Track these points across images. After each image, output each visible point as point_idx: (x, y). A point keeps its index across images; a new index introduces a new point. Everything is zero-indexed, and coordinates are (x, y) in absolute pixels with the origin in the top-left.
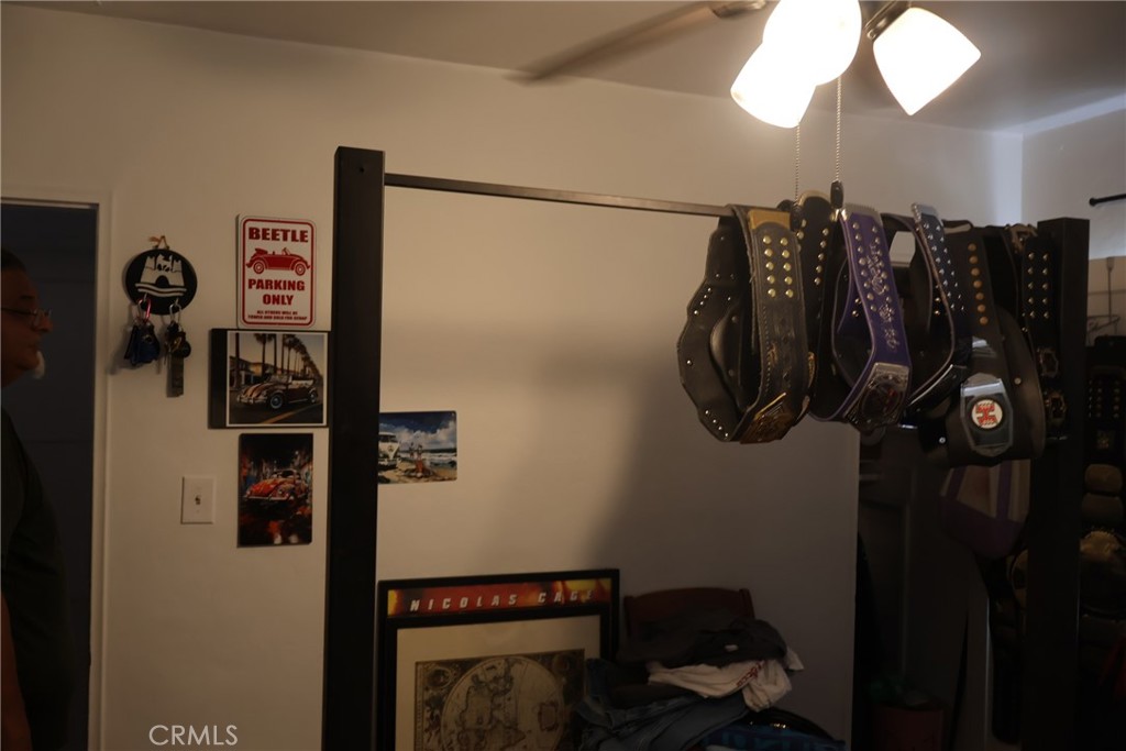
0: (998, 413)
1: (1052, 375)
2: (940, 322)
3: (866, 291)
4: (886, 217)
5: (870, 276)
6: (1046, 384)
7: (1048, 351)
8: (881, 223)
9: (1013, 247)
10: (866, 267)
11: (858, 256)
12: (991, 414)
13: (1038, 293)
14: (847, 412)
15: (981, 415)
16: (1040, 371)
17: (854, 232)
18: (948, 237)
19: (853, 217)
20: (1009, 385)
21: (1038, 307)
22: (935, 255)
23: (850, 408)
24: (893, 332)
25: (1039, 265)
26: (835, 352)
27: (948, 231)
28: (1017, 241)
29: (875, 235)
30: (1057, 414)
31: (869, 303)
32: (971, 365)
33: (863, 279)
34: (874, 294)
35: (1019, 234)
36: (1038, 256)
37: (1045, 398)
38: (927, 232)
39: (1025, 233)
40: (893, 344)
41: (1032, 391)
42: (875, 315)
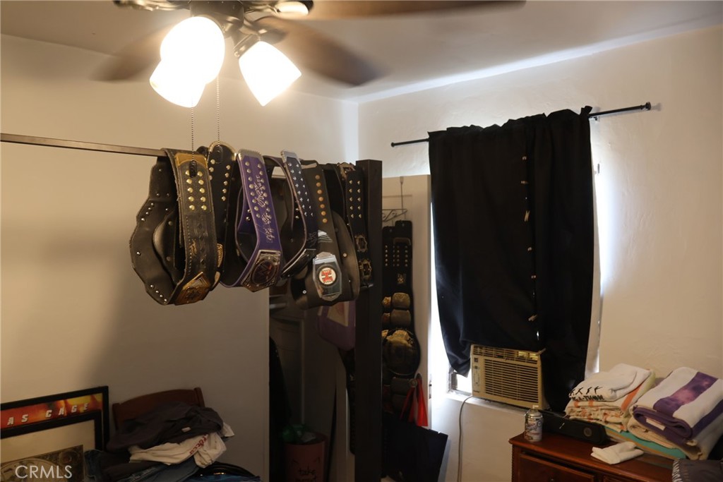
0: (333, 275)
1: (364, 250)
2: (298, 223)
3: (254, 205)
4: (266, 158)
5: (256, 195)
6: (360, 257)
7: (361, 237)
8: (263, 162)
9: (341, 176)
10: (253, 190)
11: (249, 183)
12: (330, 276)
13: (355, 203)
14: (245, 279)
15: (324, 277)
16: (356, 248)
17: (246, 168)
18: (303, 170)
19: (246, 159)
20: (341, 259)
21: (356, 212)
22: (295, 182)
23: (246, 277)
24: (270, 230)
25: (355, 187)
26: (237, 243)
27: (304, 167)
28: (343, 173)
29: (260, 170)
30: (366, 273)
31: (255, 212)
32: (317, 247)
33: (252, 198)
34: (258, 206)
35: (345, 169)
36: (355, 182)
37: (359, 264)
38: (290, 168)
39: (348, 168)
40: (270, 238)
41: (352, 261)
42: (259, 221)
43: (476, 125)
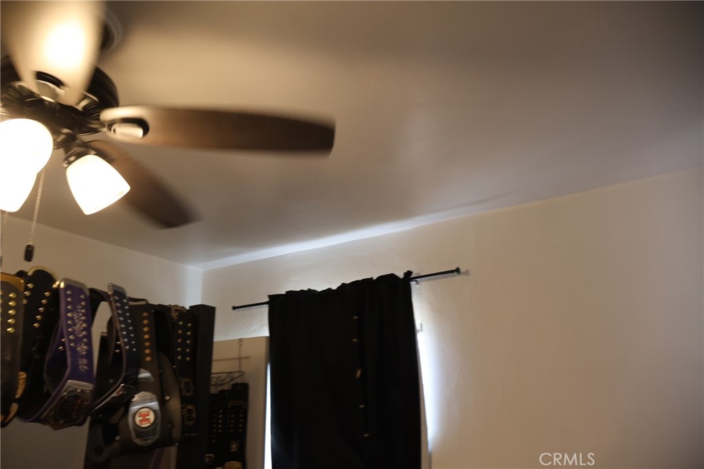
0: (152, 417)
1: (189, 394)
2: (118, 357)
3: (70, 333)
4: (92, 291)
5: (74, 324)
6: (184, 400)
7: (187, 380)
8: (88, 293)
9: (172, 318)
10: (72, 319)
11: (69, 311)
12: (148, 417)
13: (184, 345)
14: (45, 414)
15: (141, 418)
16: (181, 391)
17: (67, 296)
18: (131, 307)
19: (67, 287)
20: (162, 403)
21: (184, 354)
22: (121, 322)
23: (49, 409)
24: (85, 361)
25: (185, 328)
26: (45, 376)
27: (131, 303)
28: (174, 315)
29: (83, 300)
30: (190, 419)
31: (71, 341)
32: (136, 386)
33: (69, 326)
34: (75, 335)
35: (176, 311)
36: (185, 324)
37: (182, 408)
38: (118, 308)
39: (179, 310)
40: (83, 368)
41: (175, 404)
42: (73, 350)
43: (312, 288)
